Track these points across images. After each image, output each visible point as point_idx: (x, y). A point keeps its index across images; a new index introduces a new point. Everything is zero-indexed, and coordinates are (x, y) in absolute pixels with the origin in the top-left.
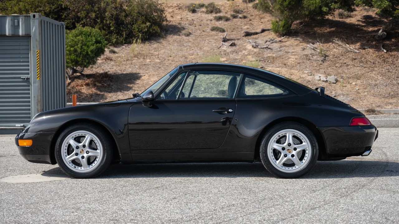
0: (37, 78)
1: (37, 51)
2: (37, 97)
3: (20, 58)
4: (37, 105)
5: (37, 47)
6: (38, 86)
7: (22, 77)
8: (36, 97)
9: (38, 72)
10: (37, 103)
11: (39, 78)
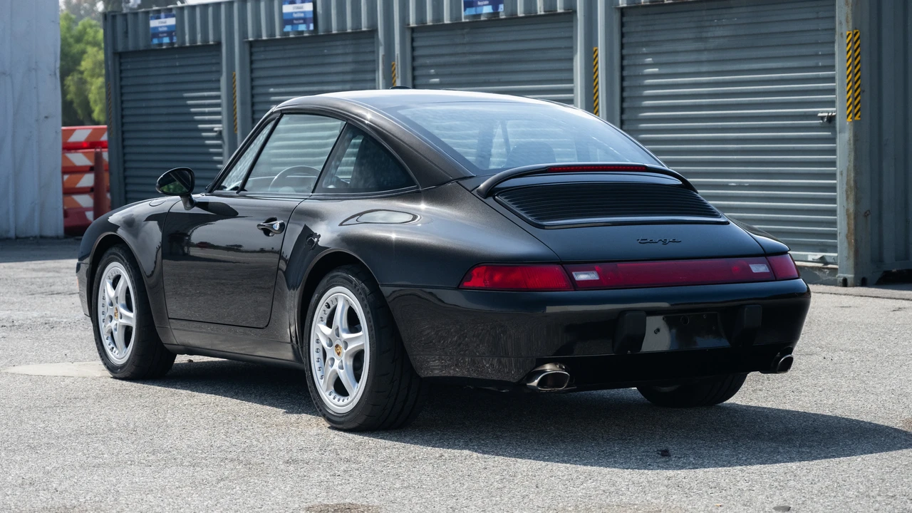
0: (848, 116)
1: (848, 33)
2: (848, 176)
3: (817, 55)
4: (847, 198)
5: (847, 22)
6: (850, 140)
7: (820, 115)
8: (845, 174)
9: (849, 98)
10: (847, 192)
11: (851, 115)
